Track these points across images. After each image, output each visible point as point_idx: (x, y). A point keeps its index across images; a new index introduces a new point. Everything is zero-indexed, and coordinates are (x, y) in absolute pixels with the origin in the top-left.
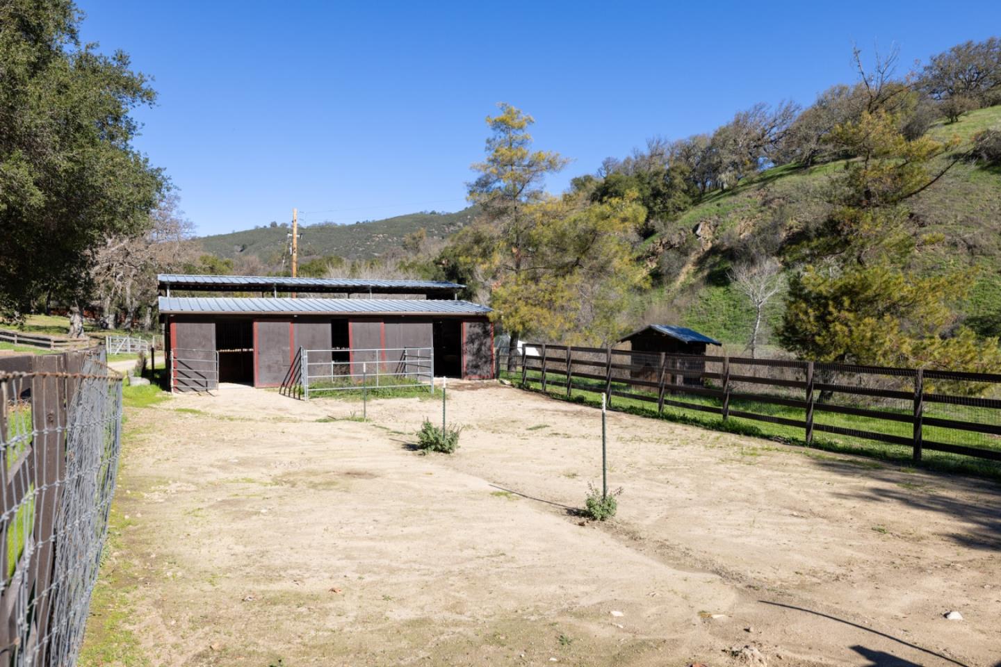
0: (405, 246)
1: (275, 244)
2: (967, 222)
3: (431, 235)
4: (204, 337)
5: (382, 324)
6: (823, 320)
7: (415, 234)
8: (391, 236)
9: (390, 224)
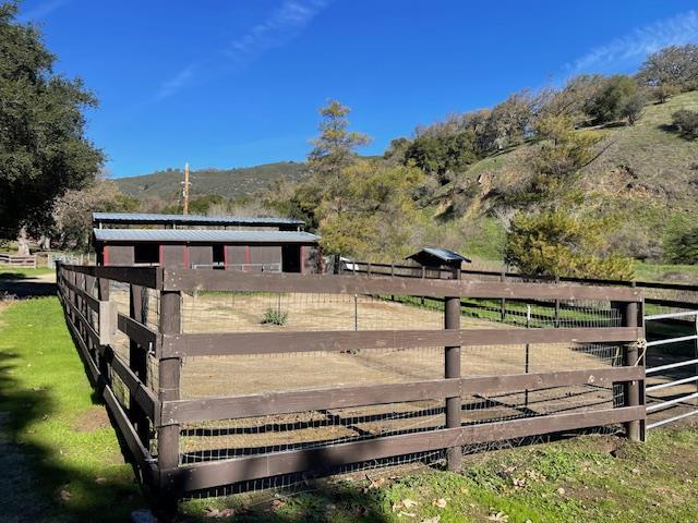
0: (270, 188)
1: (170, 185)
2: (666, 175)
3: (289, 179)
4: (127, 256)
5: (247, 247)
6: (527, 246)
7: (278, 180)
8: (259, 179)
9: (259, 170)
